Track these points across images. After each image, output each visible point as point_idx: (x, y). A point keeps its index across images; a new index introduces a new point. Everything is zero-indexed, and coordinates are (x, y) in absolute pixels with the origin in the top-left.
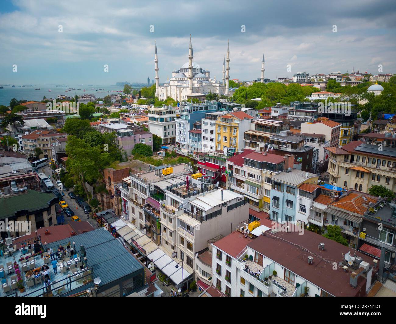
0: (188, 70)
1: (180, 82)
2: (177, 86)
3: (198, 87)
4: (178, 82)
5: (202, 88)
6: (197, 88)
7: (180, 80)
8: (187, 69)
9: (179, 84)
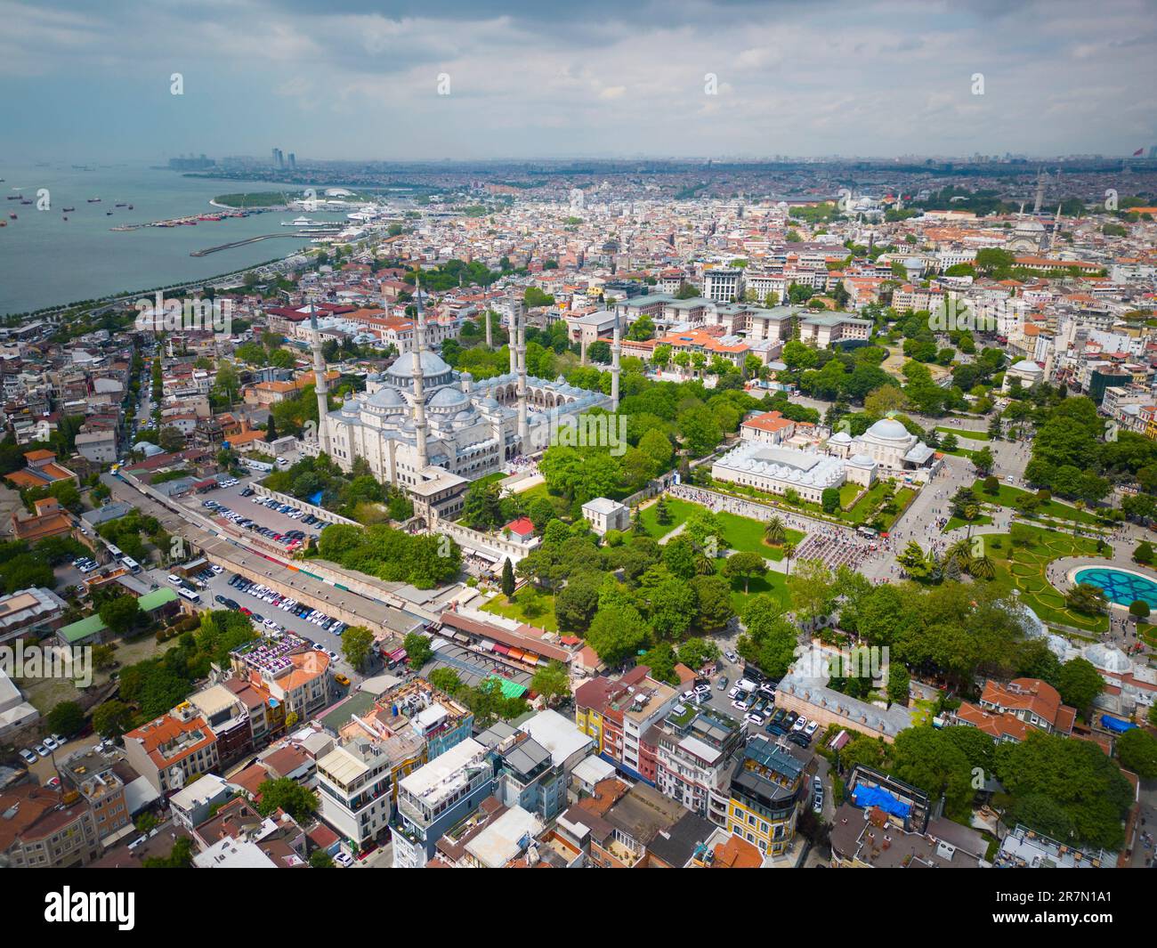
0: (410, 382)
1: (391, 419)
2: (380, 431)
3: (442, 441)
4: (385, 418)
5: (454, 443)
6: (439, 444)
7: (388, 413)
8: (408, 378)
9: (387, 426)
